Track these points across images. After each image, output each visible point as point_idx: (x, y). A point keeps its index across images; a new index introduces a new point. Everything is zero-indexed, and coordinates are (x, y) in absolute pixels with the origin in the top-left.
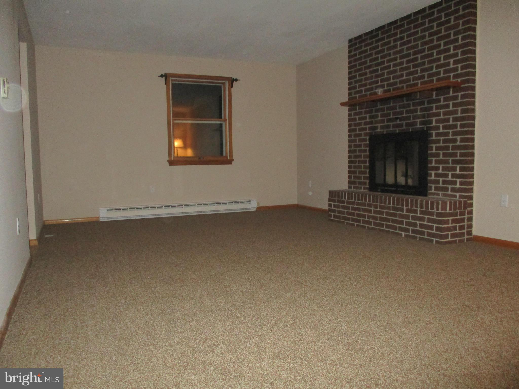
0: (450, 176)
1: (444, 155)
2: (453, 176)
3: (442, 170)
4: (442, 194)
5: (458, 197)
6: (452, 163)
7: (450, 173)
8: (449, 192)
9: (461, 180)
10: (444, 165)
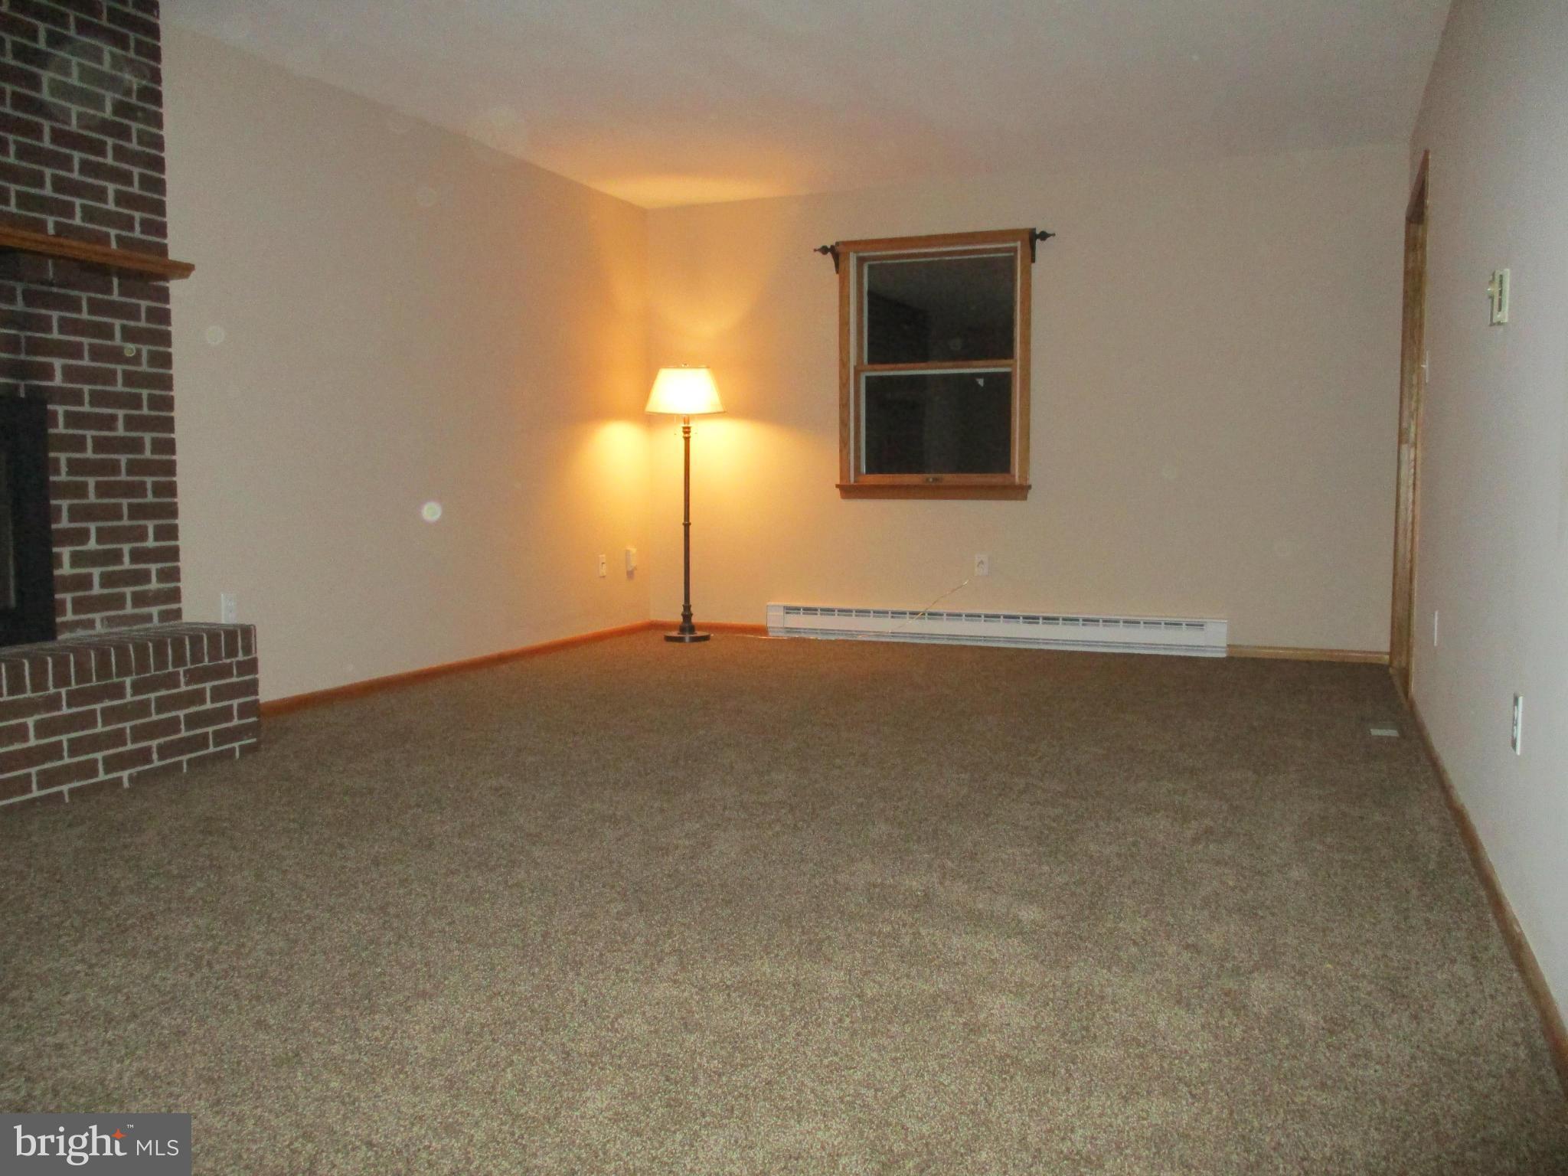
0: (126, 559)
1: (103, 490)
2: (137, 556)
3: (99, 541)
4: (102, 620)
5: (156, 619)
6: (131, 517)
7: (126, 548)
8: (129, 610)
9: (160, 565)
10: (101, 524)
